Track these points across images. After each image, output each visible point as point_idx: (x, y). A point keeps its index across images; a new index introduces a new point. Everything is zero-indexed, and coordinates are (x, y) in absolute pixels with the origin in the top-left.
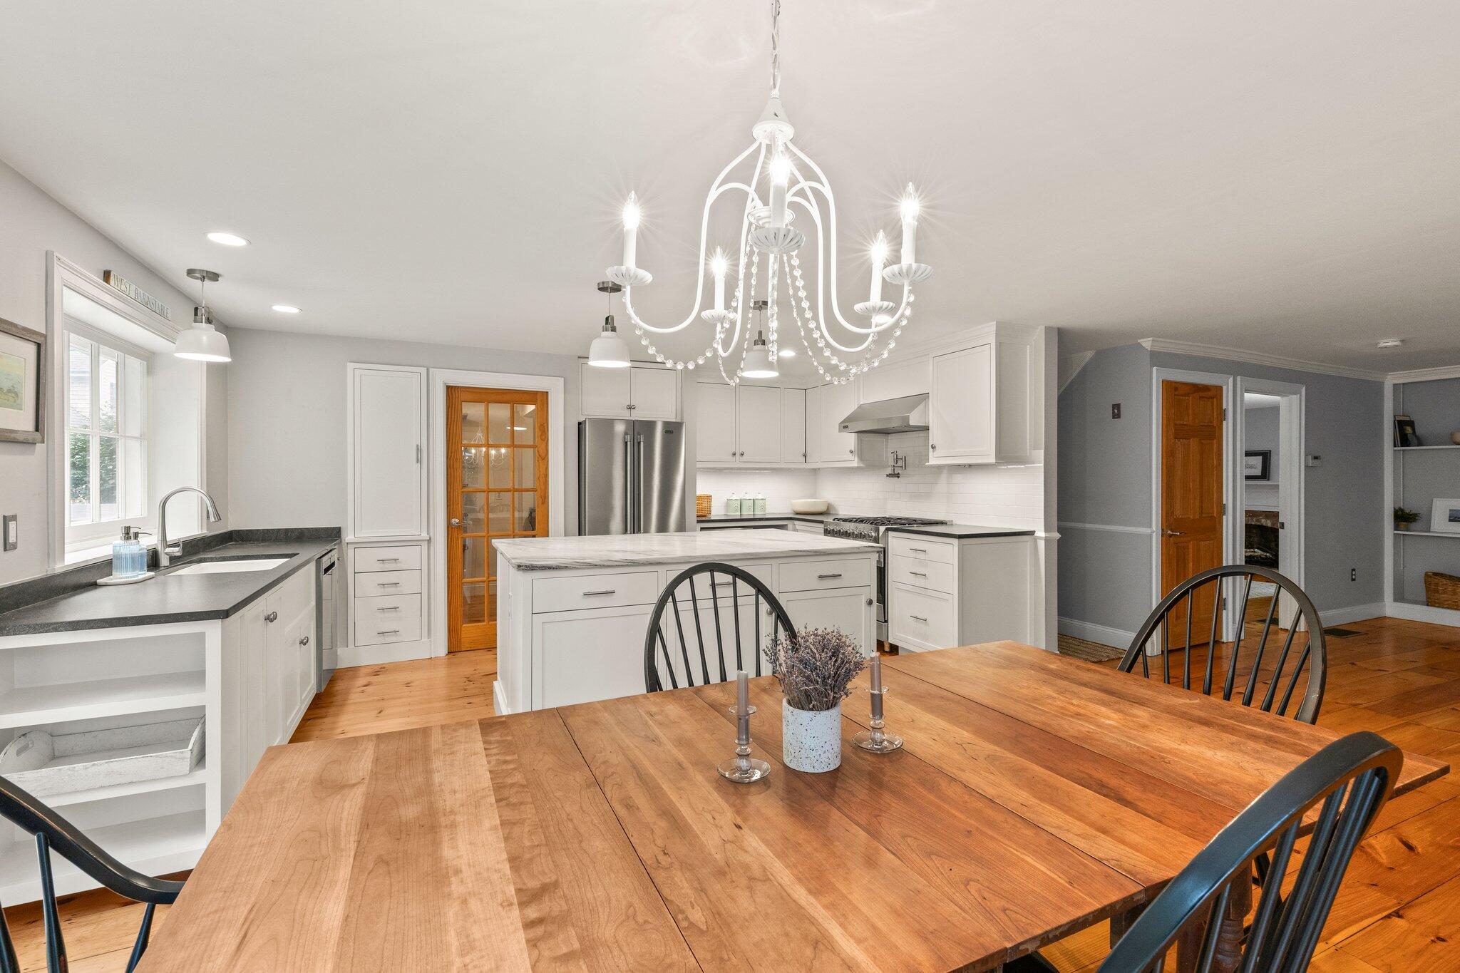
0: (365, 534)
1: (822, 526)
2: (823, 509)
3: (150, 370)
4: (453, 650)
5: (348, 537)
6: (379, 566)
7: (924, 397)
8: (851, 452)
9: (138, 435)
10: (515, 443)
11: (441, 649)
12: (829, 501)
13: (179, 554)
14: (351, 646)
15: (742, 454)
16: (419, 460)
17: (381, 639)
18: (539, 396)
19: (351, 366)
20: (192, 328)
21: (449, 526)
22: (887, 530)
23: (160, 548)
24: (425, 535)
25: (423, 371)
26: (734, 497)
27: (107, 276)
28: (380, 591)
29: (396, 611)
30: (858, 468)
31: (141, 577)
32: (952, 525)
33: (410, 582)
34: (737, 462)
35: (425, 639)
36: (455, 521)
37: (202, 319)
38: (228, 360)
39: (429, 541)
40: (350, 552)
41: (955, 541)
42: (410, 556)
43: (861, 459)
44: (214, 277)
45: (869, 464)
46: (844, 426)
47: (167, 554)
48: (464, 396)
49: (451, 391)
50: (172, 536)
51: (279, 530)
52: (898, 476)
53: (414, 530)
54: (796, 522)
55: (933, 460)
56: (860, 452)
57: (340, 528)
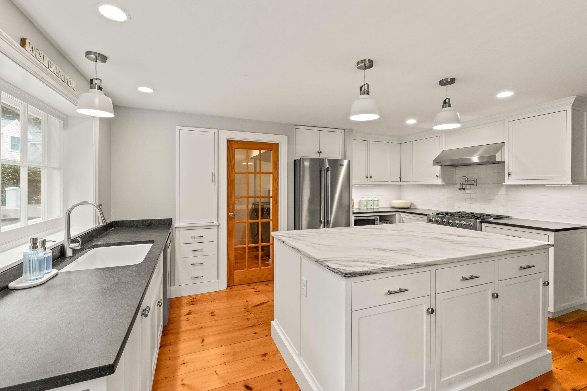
0: (185, 223)
1: (426, 217)
2: (408, 205)
3: (65, 126)
4: (230, 285)
5: (176, 224)
6: (192, 240)
7: (502, 145)
8: (437, 176)
9: (57, 166)
10: (262, 171)
11: (224, 286)
12: (413, 202)
13: (80, 248)
14: (177, 285)
15: (371, 177)
16: (213, 181)
17: (193, 281)
18: (274, 146)
19: (178, 128)
20: (88, 92)
21: (228, 217)
22: (481, 222)
23: (66, 244)
24: (216, 223)
25: (216, 131)
26: (364, 199)
27: (23, 42)
28: (193, 254)
29: (201, 265)
30: (442, 185)
31: (46, 277)
32: (512, 218)
33: (208, 249)
34: (368, 182)
35: (216, 281)
36: (231, 214)
37: (95, 86)
38: (111, 115)
39: (218, 226)
40: (177, 232)
41: (552, 234)
42: (208, 235)
43: (443, 180)
44: (104, 59)
45: (448, 183)
46: (437, 162)
47: (70, 248)
48: (236, 145)
49: (230, 142)
50: (74, 234)
51: (138, 220)
52: (464, 189)
53: (211, 220)
54: (401, 213)
55: (508, 181)
56: (444, 176)
57: (171, 219)
